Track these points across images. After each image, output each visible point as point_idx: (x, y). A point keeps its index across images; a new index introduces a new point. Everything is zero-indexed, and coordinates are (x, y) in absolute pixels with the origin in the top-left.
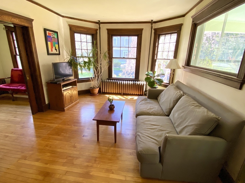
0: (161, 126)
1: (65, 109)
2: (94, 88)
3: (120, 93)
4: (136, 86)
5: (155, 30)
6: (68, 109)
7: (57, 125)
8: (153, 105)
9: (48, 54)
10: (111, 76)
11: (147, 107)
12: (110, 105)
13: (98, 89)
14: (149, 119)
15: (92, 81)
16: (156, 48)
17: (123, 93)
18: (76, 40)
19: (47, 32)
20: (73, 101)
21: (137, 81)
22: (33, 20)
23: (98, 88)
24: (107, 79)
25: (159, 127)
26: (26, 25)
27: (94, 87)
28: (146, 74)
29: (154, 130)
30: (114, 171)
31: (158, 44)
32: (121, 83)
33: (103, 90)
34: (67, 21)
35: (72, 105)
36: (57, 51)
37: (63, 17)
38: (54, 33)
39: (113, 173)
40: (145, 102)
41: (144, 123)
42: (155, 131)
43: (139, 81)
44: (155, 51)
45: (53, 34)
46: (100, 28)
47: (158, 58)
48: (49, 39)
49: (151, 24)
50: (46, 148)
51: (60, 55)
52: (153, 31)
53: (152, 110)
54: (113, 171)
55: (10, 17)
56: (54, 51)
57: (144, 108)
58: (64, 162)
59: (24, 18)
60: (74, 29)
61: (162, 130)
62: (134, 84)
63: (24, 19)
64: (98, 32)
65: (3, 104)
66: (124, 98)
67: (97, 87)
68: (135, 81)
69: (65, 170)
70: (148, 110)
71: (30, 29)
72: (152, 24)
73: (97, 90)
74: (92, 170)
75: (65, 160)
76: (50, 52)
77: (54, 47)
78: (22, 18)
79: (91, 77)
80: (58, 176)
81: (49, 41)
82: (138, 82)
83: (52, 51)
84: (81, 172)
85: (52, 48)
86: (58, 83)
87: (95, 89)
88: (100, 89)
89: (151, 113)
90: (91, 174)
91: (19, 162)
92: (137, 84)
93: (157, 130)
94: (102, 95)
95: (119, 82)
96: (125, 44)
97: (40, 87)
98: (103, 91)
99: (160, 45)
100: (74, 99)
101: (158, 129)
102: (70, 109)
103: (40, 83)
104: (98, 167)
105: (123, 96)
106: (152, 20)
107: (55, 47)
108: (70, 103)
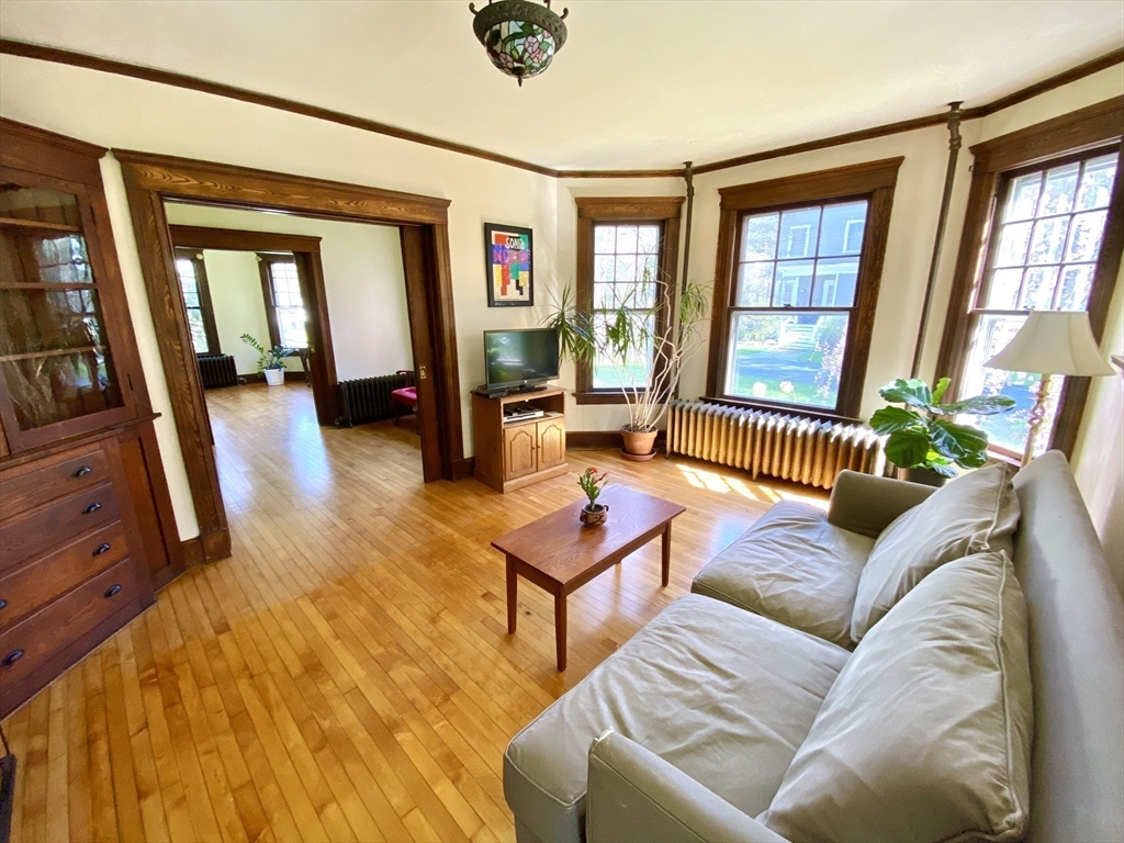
0: (740, 688)
1: (505, 484)
2: (636, 429)
3: (746, 466)
4: (830, 449)
5: (982, 152)
6: (517, 490)
7: (449, 530)
8: (825, 563)
9: (491, 302)
10: (718, 388)
11: (774, 563)
12: (589, 508)
13: (655, 434)
14: (716, 626)
15: (633, 402)
16: (982, 250)
17: (760, 474)
18: (596, 252)
19: (494, 233)
20: (541, 465)
21: (846, 423)
22: (448, 203)
23: (654, 429)
24: (700, 398)
25: (718, 687)
26: (427, 219)
27: (635, 427)
28: (881, 392)
29: (678, 689)
30: (465, 777)
31: (996, 228)
32: (755, 425)
33: (674, 442)
34: (571, 189)
35: (537, 477)
36: (521, 294)
37: (560, 174)
38: (517, 235)
39: (455, 781)
40: (789, 537)
41: (674, 632)
42: (676, 695)
43: (857, 424)
44: (974, 266)
45: (514, 238)
46: (691, 190)
47: (990, 307)
48: (497, 255)
49: (949, 128)
50: (372, 591)
51: (532, 305)
52: (966, 160)
53: (781, 588)
54: (463, 770)
55: (383, 203)
56: (513, 294)
57: (748, 565)
58: (374, 653)
59: (421, 200)
60: (592, 212)
61: (718, 711)
62: (821, 438)
63: (422, 203)
64: (685, 207)
65: (396, 440)
66: (752, 497)
67: (648, 426)
68: (835, 421)
69: (354, 678)
70: (761, 578)
71: (438, 231)
72: (953, 126)
73: (645, 441)
74: (413, 726)
75: (381, 650)
76: (498, 295)
77: (513, 282)
78: (417, 202)
79: (629, 386)
80: (327, 688)
81: (498, 262)
82: (847, 428)
83: (504, 291)
84: (381, 714)
85: (505, 282)
86: (491, 396)
87: (638, 434)
88: (661, 436)
89: (765, 599)
90: (400, 737)
91: (299, 602)
92: (838, 439)
93: (690, 693)
94: (668, 464)
95: (742, 420)
96: (848, 245)
97: (452, 406)
98: (675, 449)
99: (1006, 234)
100: (547, 458)
101: (703, 690)
102: (523, 490)
103: (450, 393)
104: (436, 727)
105: (754, 485)
106: (955, 105)
107: (517, 282)
108: (530, 470)
